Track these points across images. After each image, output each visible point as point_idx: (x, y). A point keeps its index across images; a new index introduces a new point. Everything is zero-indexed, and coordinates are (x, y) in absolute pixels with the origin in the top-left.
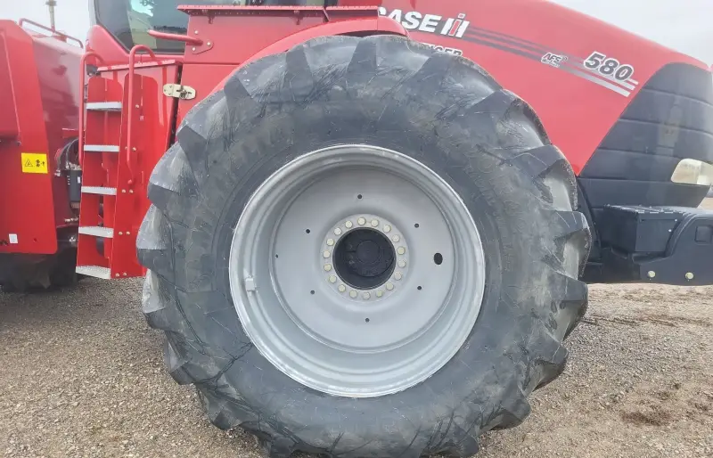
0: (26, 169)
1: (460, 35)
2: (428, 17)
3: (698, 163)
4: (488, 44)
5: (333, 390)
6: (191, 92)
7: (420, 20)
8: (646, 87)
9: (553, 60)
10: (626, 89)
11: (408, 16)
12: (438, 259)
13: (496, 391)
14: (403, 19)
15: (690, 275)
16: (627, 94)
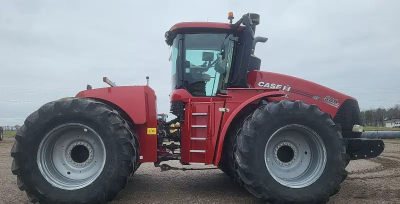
0: (148, 133)
1: (288, 90)
2: (278, 85)
3: (359, 126)
4: (299, 94)
5: (291, 187)
6: (228, 110)
7: (276, 86)
8: (342, 105)
9: (316, 98)
10: (337, 106)
11: (272, 85)
12: (306, 153)
13: (332, 183)
14: (270, 86)
15: (366, 156)
16: (337, 107)
